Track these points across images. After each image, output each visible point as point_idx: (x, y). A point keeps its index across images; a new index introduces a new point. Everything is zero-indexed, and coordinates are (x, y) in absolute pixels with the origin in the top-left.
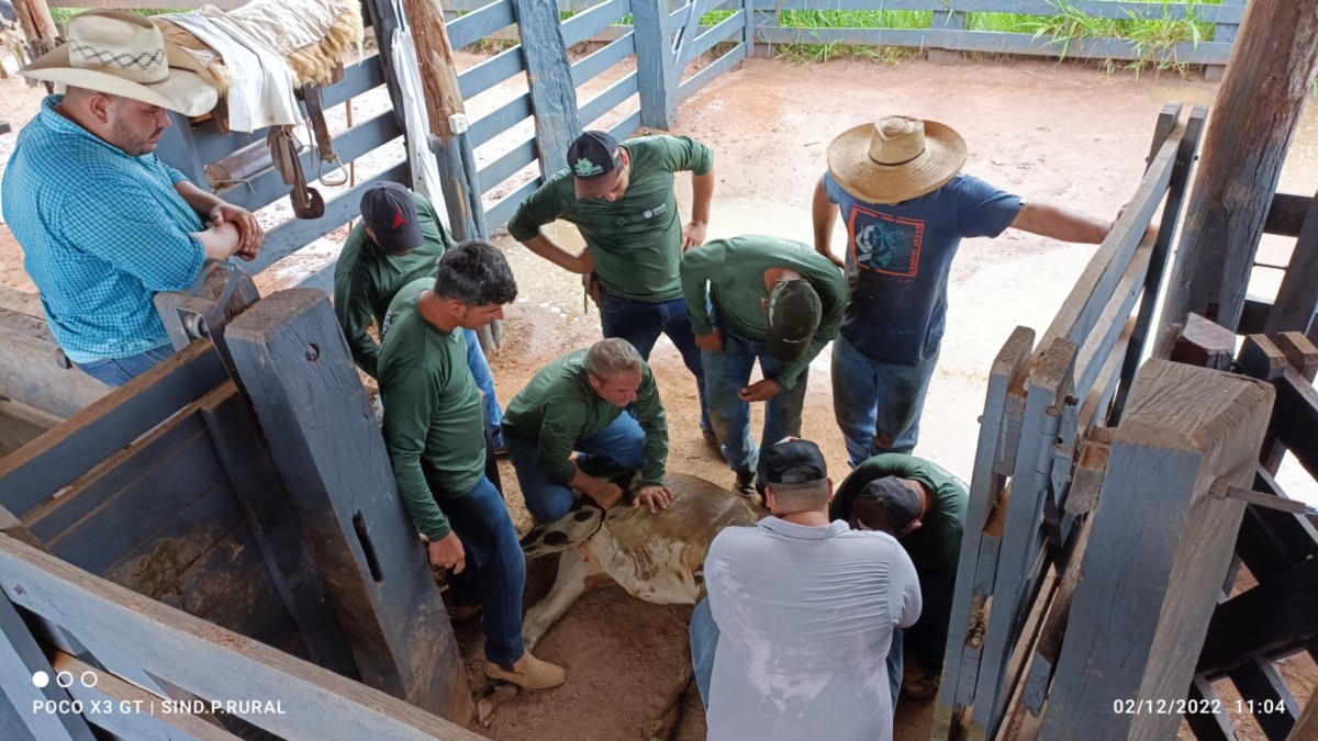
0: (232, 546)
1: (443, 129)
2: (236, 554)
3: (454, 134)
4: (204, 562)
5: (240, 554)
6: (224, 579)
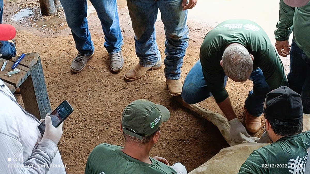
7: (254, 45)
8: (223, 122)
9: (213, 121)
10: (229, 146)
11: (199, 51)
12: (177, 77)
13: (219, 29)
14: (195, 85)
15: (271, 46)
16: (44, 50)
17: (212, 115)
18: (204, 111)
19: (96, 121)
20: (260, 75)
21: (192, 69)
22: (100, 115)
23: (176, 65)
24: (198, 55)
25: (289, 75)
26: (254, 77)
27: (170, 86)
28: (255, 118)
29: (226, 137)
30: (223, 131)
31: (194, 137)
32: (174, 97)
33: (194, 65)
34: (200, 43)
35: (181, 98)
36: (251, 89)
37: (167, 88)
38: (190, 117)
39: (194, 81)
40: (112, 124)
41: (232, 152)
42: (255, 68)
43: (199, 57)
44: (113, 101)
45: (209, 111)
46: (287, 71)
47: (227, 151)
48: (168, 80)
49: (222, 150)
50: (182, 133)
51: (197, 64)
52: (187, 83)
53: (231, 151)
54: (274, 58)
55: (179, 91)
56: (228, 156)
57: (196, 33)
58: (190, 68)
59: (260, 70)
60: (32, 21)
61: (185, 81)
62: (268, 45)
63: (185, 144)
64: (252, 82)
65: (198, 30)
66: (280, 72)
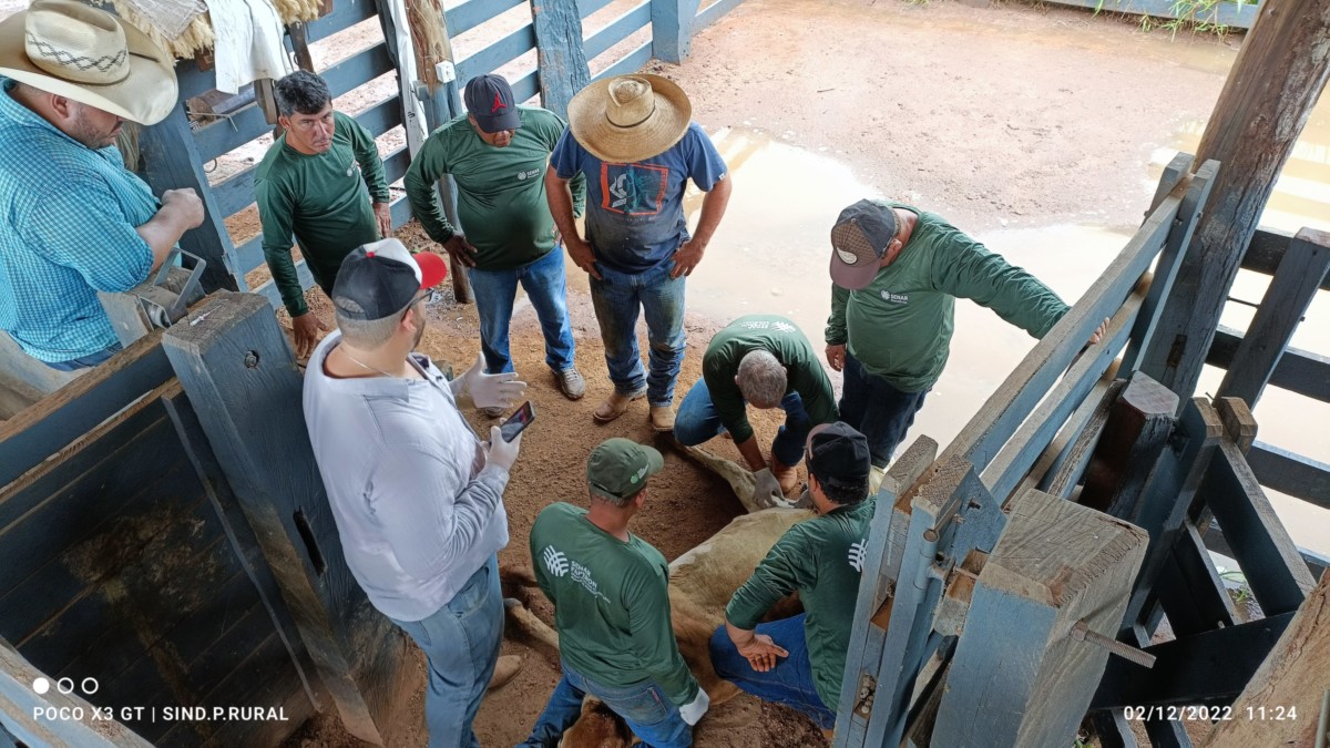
0: (193, 521)
1: (429, 76)
2: (196, 529)
3: (441, 83)
4: (164, 537)
5: (200, 528)
6: (184, 552)
7: (787, 354)
8: (738, 474)
9: (723, 473)
10: (746, 512)
11: (701, 363)
12: (667, 403)
13: (734, 329)
14: (695, 417)
15: (813, 356)
16: (458, 357)
17: (721, 463)
18: (709, 456)
19: (538, 471)
20: (796, 402)
21: (691, 391)
22: (545, 461)
23: (667, 387)
24: (700, 369)
25: (842, 402)
26: (786, 403)
27: (655, 416)
28: (788, 469)
29: (743, 498)
30: (738, 488)
31: (691, 498)
32: (662, 433)
33: (694, 385)
34: (703, 351)
35: (673, 436)
36: (783, 423)
37: (651, 419)
38: (685, 465)
39: (694, 410)
40: (562, 475)
41: (751, 523)
42: (789, 391)
43: (701, 372)
44: (565, 439)
45: (716, 458)
46: (838, 396)
47: (744, 521)
48: (653, 407)
49: (735, 520)
50: (674, 491)
51: (699, 384)
52: (683, 413)
53: (751, 520)
54: (818, 375)
55: (669, 424)
56: (746, 529)
57: (697, 335)
58: (687, 389)
59: (796, 393)
60: (439, 311)
61: (680, 410)
62: (809, 353)
63: (678, 509)
64: (784, 412)
65: (701, 330)
66: (828, 398)
